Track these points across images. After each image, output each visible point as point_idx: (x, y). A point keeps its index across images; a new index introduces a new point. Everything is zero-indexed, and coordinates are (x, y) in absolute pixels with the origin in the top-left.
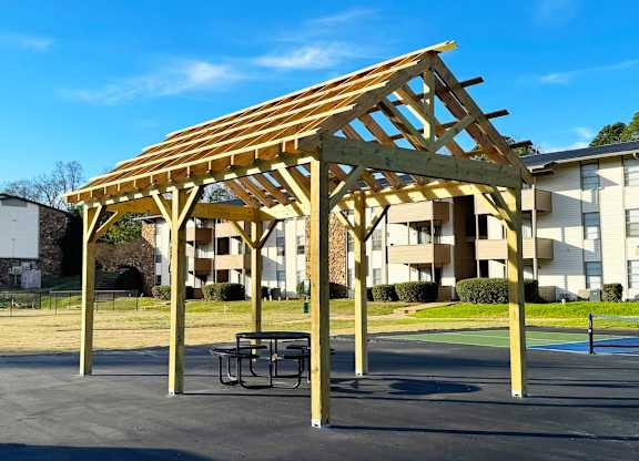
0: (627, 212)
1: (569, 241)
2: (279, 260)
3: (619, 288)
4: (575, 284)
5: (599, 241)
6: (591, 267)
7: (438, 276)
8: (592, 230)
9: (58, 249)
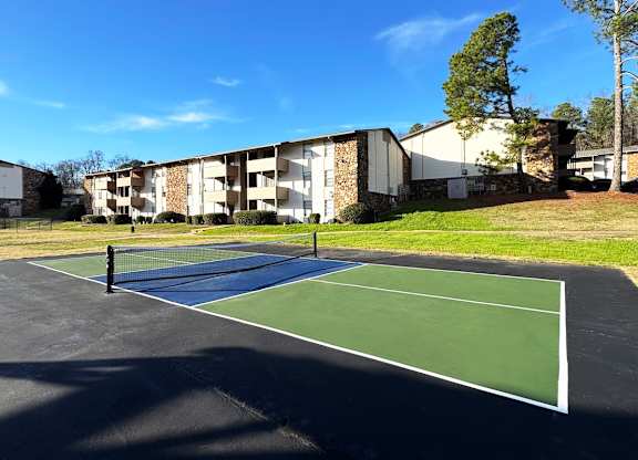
0: (326, 172)
1: (297, 189)
2: (153, 200)
3: (318, 216)
4: (299, 214)
5: (310, 190)
6: (307, 205)
7: (232, 210)
8: (308, 183)
9: (37, 194)
